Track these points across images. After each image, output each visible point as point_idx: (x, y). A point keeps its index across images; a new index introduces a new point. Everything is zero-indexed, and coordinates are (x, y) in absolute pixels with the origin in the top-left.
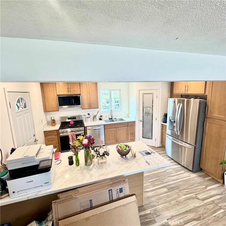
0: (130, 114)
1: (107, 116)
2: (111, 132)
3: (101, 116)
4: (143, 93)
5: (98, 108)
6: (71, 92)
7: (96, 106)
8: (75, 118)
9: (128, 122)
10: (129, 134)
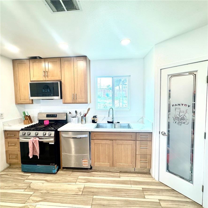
0: (144, 117)
1: (105, 117)
2: (102, 146)
3: (95, 117)
4: (169, 75)
5: (87, 103)
6: (49, 78)
7: (84, 100)
8: (55, 116)
9: (136, 133)
10: (138, 157)
